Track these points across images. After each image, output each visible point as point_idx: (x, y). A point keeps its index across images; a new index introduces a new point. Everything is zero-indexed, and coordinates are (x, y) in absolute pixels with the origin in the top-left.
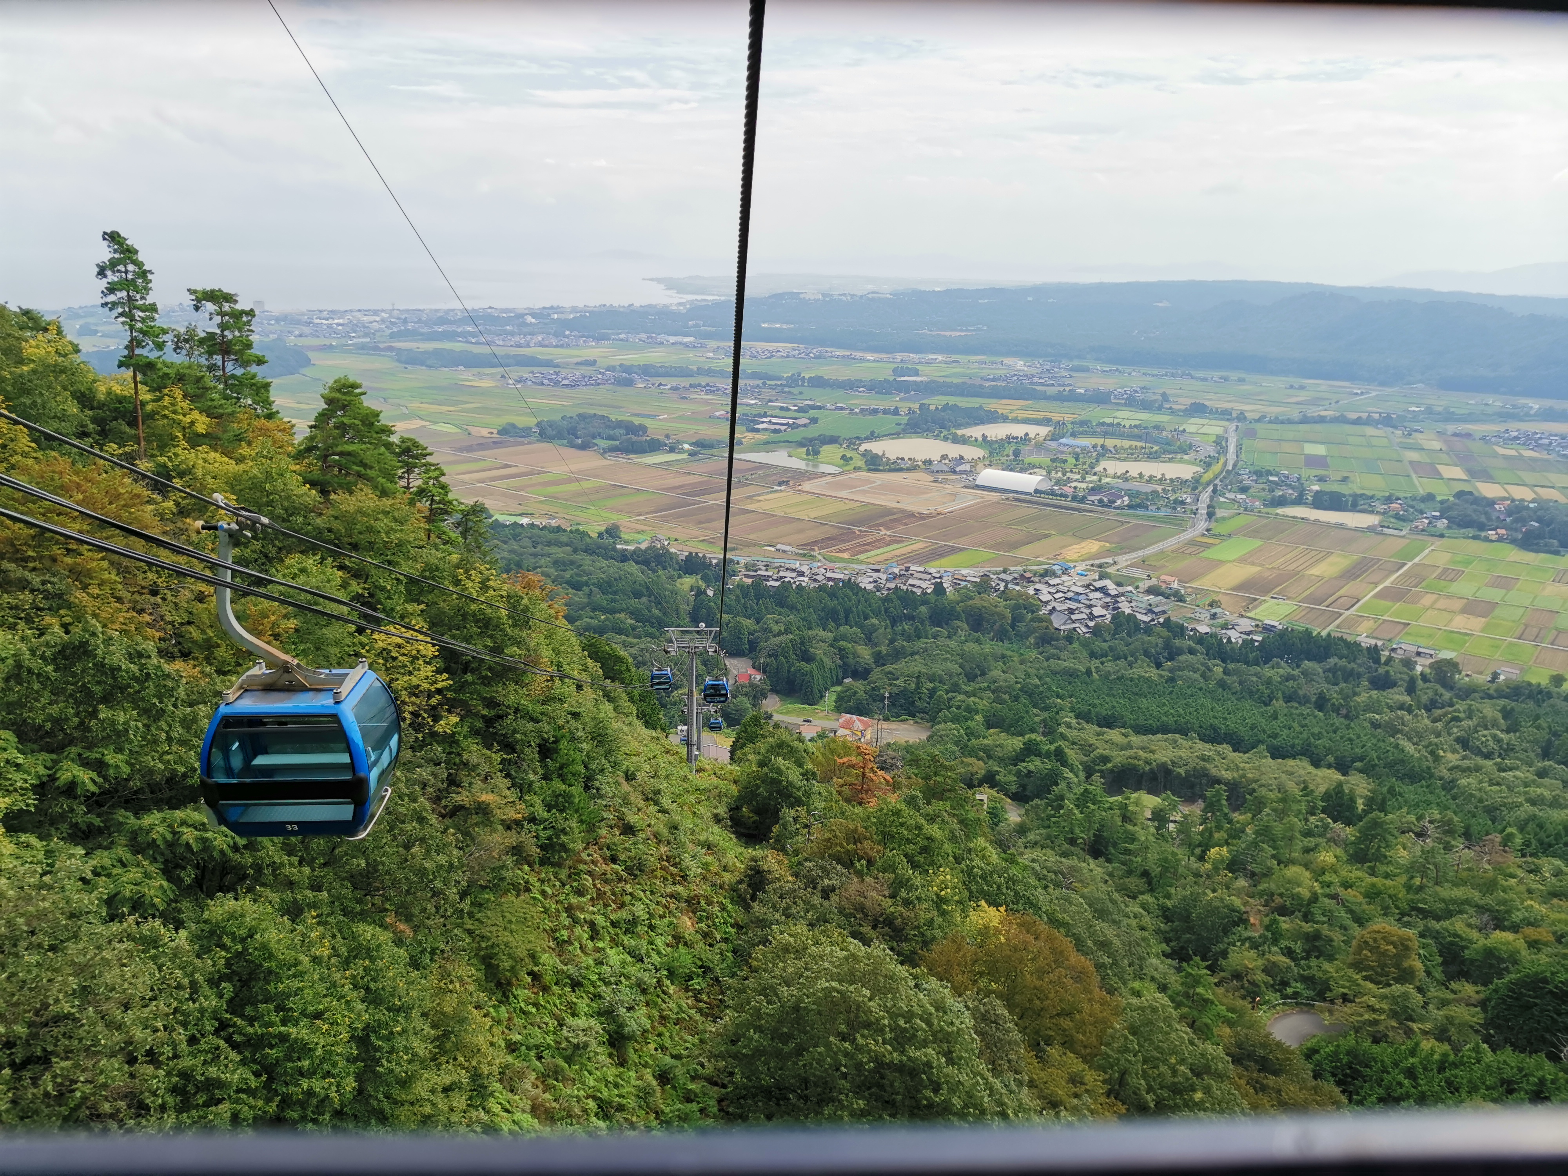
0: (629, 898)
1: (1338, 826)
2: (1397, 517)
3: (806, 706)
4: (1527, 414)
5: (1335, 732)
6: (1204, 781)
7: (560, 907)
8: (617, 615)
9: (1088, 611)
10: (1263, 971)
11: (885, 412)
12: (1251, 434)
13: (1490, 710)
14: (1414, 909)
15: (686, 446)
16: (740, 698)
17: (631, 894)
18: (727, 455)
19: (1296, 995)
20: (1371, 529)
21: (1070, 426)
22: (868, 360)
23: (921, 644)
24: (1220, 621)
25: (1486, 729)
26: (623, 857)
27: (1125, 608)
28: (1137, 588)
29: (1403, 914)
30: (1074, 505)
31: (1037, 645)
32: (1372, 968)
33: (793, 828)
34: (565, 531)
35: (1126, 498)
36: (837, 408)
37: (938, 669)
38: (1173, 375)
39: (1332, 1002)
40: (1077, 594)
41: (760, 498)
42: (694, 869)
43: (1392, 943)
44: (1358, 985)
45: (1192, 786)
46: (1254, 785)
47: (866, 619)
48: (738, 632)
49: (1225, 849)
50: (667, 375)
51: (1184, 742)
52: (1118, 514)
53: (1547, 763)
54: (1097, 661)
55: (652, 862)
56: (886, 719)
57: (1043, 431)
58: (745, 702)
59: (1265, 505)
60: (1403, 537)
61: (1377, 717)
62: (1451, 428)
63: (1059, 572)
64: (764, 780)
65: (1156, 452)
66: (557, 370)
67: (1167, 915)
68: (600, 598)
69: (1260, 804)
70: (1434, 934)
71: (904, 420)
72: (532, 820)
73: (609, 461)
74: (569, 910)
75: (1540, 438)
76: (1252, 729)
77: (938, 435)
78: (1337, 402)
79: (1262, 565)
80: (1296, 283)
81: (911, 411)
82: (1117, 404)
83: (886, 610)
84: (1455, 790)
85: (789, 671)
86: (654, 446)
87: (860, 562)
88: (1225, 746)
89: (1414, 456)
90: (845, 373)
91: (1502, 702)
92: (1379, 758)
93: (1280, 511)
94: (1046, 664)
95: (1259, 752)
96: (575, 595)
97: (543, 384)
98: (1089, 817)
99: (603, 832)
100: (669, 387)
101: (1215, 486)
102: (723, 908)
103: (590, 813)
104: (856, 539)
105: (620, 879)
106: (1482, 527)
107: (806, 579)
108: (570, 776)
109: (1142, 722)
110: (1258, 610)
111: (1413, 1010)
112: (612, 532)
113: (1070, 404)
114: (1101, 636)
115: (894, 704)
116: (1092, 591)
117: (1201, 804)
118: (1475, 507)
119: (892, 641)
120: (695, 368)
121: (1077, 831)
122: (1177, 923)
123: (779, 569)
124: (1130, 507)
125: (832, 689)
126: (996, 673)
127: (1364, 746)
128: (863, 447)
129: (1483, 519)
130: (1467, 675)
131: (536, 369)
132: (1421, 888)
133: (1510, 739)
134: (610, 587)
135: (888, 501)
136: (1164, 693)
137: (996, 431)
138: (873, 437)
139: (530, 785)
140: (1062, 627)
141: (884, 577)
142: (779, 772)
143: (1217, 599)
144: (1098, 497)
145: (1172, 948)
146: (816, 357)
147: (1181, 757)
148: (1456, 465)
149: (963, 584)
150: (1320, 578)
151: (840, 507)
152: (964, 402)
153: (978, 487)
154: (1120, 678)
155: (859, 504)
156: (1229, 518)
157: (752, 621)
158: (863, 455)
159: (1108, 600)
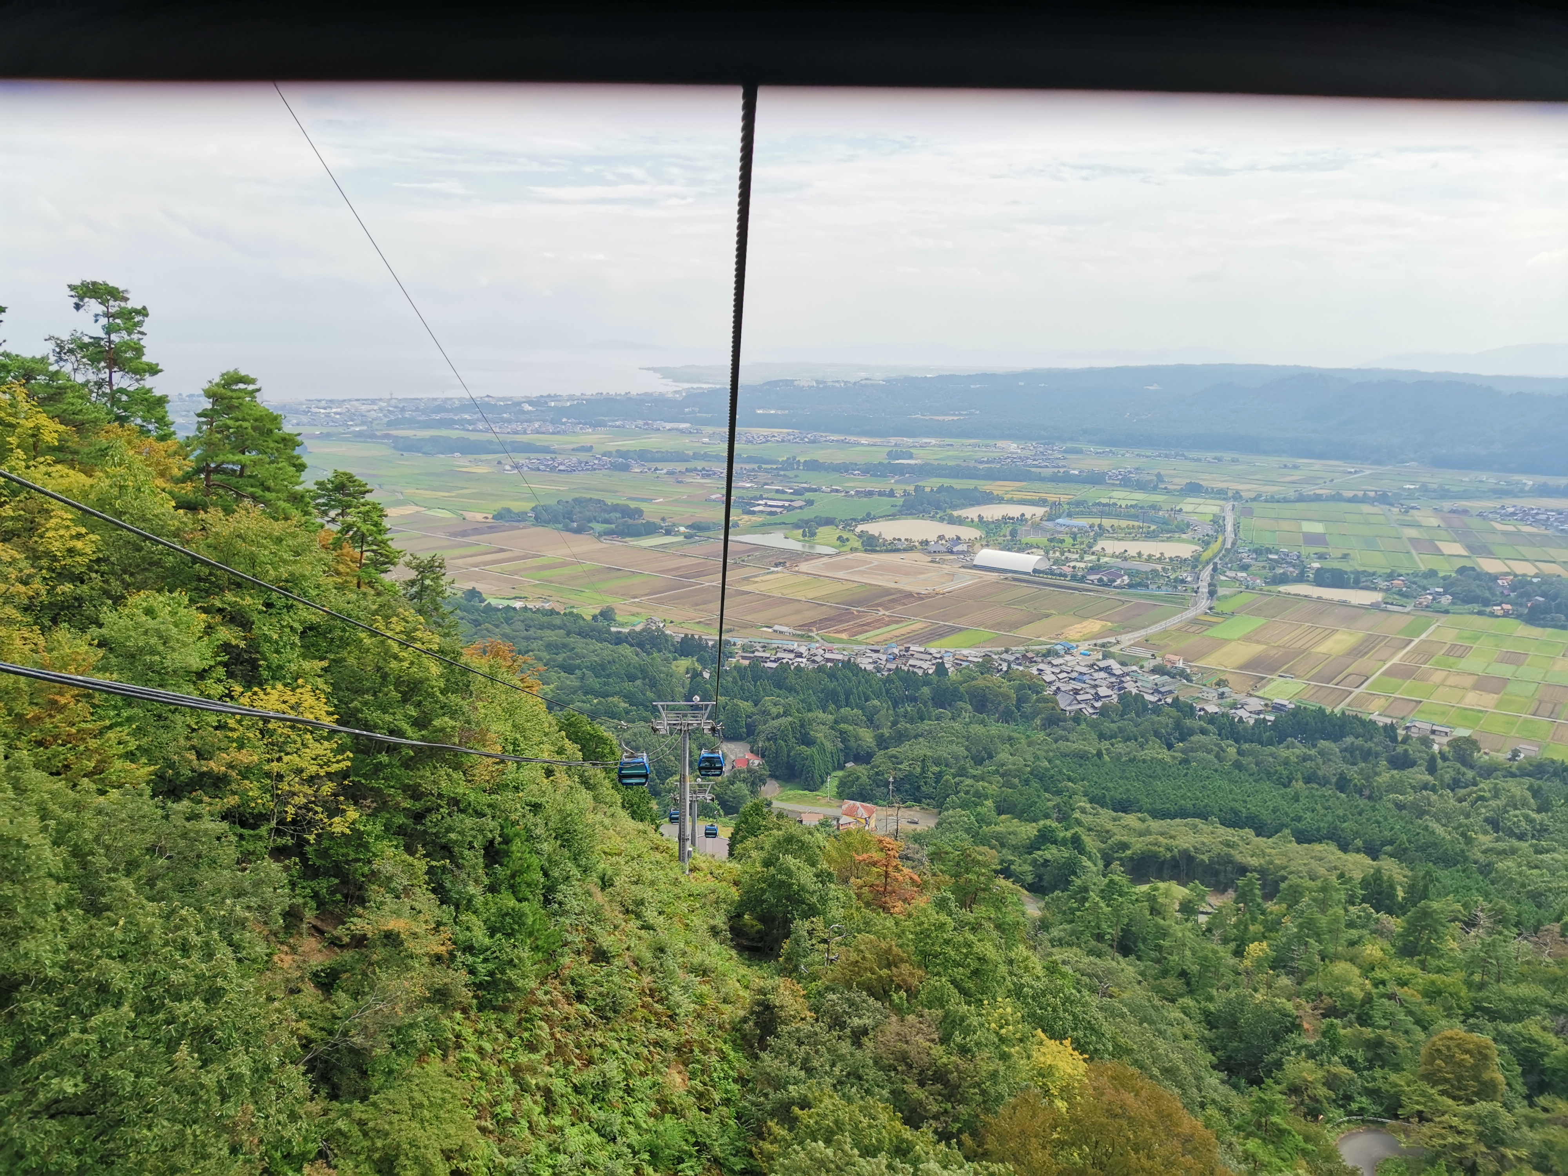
0: (599, 1050)
1: (1383, 916)
2: (1401, 594)
3: (807, 792)
4: (1522, 491)
5: (1360, 814)
6: (1229, 868)
7: (503, 1069)
8: (610, 699)
9: (1093, 691)
10: (1324, 1084)
11: (881, 494)
12: (1248, 512)
13: (1518, 788)
14: (1477, 1008)
15: (682, 529)
16: (738, 784)
17: (601, 1045)
18: (722, 537)
19: (1362, 1111)
20: (1375, 606)
21: (1066, 507)
22: (863, 444)
23: (926, 725)
24: (1229, 700)
25: (1516, 808)
26: (591, 993)
27: (1131, 688)
28: (1142, 667)
29: (1468, 1016)
30: (1074, 584)
31: (1044, 727)
32: (1447, 1081)
33: (808, 944)
34: (558, 613)
35: (1126, 578)
36: (832, 491)
37: (943, 752)
38: (1166, 456)
39: (1407, 1120)
40: (1081, 673)
41: (756, 579)
42: (686, 1005)
43: (1468, 1052)
44: (1433, 1101)
45: (1216, 873)
46: (1283, 873)
47: (866, 701)
48: (734, 716)
49: (1265, 944)
50: (663, 460)
51: (1205, 827)
52: (1119, 594)
54: (1107, 742)
55: (631, 999)
56: (891, 806)
57: (1040, 511)
58: (743, 788)
59: (1266, 583)
60: (1408, 613)
61: (1401, 797)
62: (1447, 505)
63: (1062, 652)
64: (773, 883)
65: (1154, 531)
66: (553, 456)
67: (1210, 1020)
68: (593, 682)
69: (1295, 895)
70: (1507, 1039)
71: (900, 501)
72: (469, 949)
73: (605, 544)
74: (516, 1072)
75: (1537, 514)
76: (1274, 812)
77: (933, 517)
78: (1332, 481)
79: (1267, 644)
80: (1285, 366)
81: (906, 493)
82: (1113, 485)
83: (887, 691)
84: (1493, 875)
85: (789, 756)
86: (650, 529)
87: (859, 643)
88: (1247, 830)
89: (1413, 533)
90: (840, 457)
91: (1527, 781)
92: (1410, 842)
93: (1282, 588)
94: (1054, 746)
95: (1284, 837)
96: (567, 678)
97: (539, 470)
98: (1116, 911)
99: (566, 960)
100: (665, 471)
101: (1215, 564)
102: (724, 1058)
103: (548, 937)
104: (854, 619)
105: (587, 1024)
106: (1486, 603)
107: (804, 660)
108: (524, 886)
109: (1158, 806)
110: (1266, 689)
111: (1504, 1133)
112: (607, 615)
113: (1065, 485)
114: (1109, 717)
115: (899, 790)
116: (1097, 671)
117: (1231, 894)
118: (1478, 582)
119: (895, 723)
120: (691, 453)
121: (1104, 926)
122: (1222, 1030)
123: (776, 650)
124: (1130, 586)
125: (834, 774)
126: (1003, 756)
127: (1392, 829)
128: (859, 528)
129: (1487, 594)
130: (1486, 753)
131: (532, 456)
132: (1482, 986)
133: (1543, 820)
134: (603, 670)
135: (886, 582)
136: (1179, 775)
137: (993, 512)
138: (869, 518)
139: (470, 901)
140: (1068, 708)
141: (884, 657)
142: (789, 873)
143: (1224, 678)
144: (1098, 577)
145: (1218, 1058)
146: (812, 442)
147: (1203, 843)
148: (1455, 541)
149: (965, 664)
150: (1328, 656)
151: (837, 587)
152: (959, 484)
153: (976, 567)
154: (1132, 760)
155: (856, 585)
156: (1231, 596)
157: (750, 703)
158: (860, 536)
159: (1113, 679)
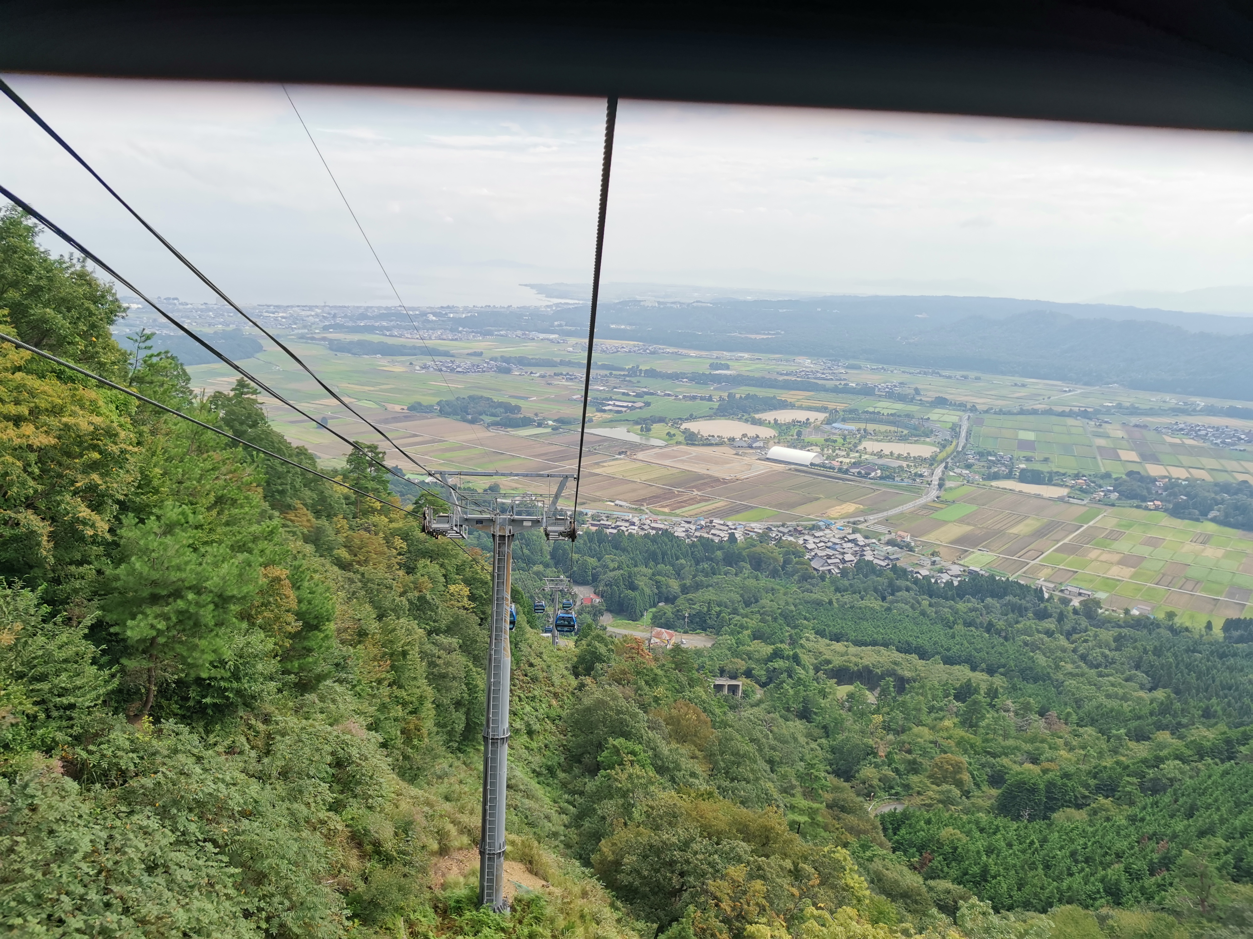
2: (1081, 490)
3: (630, 622)
4: (1194, 410)
5: (992, 648)
9: (841, 557)
10: (879, 780)
11: (702, 398)
12: (979, 422)
15: (550, 423)
16: (584, 615)
19: (897, 794)
20: (1061, 499)
21: (841, 413)
22: (692, 357)
23: (716, 579)
24: (938, 566)
27: (869, 557)
28: (880, 540)
30: (840, 475)
31: (798, 582)
33: (601, 672)
35: (879, 471)
36: (665, 395)
37: (724, 598)
38: (925, 373)
39: (912, 795)
40: (835, 544)
41: (605, 464)
42: (557, 683)
43: (951, 765)
44: (927, 786)
47: (677, 559)
48: (584, 567)
50: (536, 365)
51: (885, 652)
52: (872, 484)
53: (1134, 672)
54: (839, 594)
55: (541, 678)
56: (686, 632)
57: (821, 416)
58: (587, 617)
59: (982, 478)
60: (1085, 505)
61: (1028, 638)
62: (1134, 420)
63: (824, 527)
64: (589, 653)
65: (905, 436)
66: (453, 359)
70: (989, 765)
71: (716, 405)
73: (492, 433)
75: (1199, 430)
76: (934, 644)
77: (741, 418)
78: (1049, 398)
79: (975, 525)
81: (721, 399)
82: (880, 396)
83: (692, 553)
85: (620, 597)
86: (526, 422)
87: (677, 516)
88: (913, 655)
89: (1101, 442)
90: (673, 367)
92: (1016, 666)
93: (994, 483)
94: (801, 595)
95: (935, 660)
97: (441, 370)
98: (797, 694)
100: (538, 375)
101: (947, 463)
104: (675, 497)
106: (1144, 499)
107: (636, 528)
109: (860, 638)
110: (966, 560)
111: (954, 800)
112: (494, 489)
113: (843, 395)
114: (846, 576)
115: (692, 622)
116: (846, 542)
117: (878, 690)
118: (1140, 483)
119: (694, 576)
120: (558, 360)
121: (790, 702)
122: (837, 755)
123: (617, 519)
124: (881, 478)
125: (650, 610)
126: (765, 602)
127: (1009, 658)
128: (684, 426)
129: (1145, 493)
130: (1106, 610)
131: (436, 358)
132: (991, 741)
135: (700, 469)
136: (881, 618)
137: (785, 416)
138: (692, 418)
140: (821, 569)
141: (694, 527)
142: (596, 648)
143: (937, 550)
144: (858, 470)
145: (832, 769)
146: (652, 353)
147: (879, 662)
148: (1132, 450)
149: (751, 534)
150: (1017, 536)
151: (665, 472)
152: (761, 392)
153: (768, 459)
154: (851, 607)
155: (678, 471)
156: (955, 488)
157: (595, 559)
158: (684, 433)
159: (857, 549)
